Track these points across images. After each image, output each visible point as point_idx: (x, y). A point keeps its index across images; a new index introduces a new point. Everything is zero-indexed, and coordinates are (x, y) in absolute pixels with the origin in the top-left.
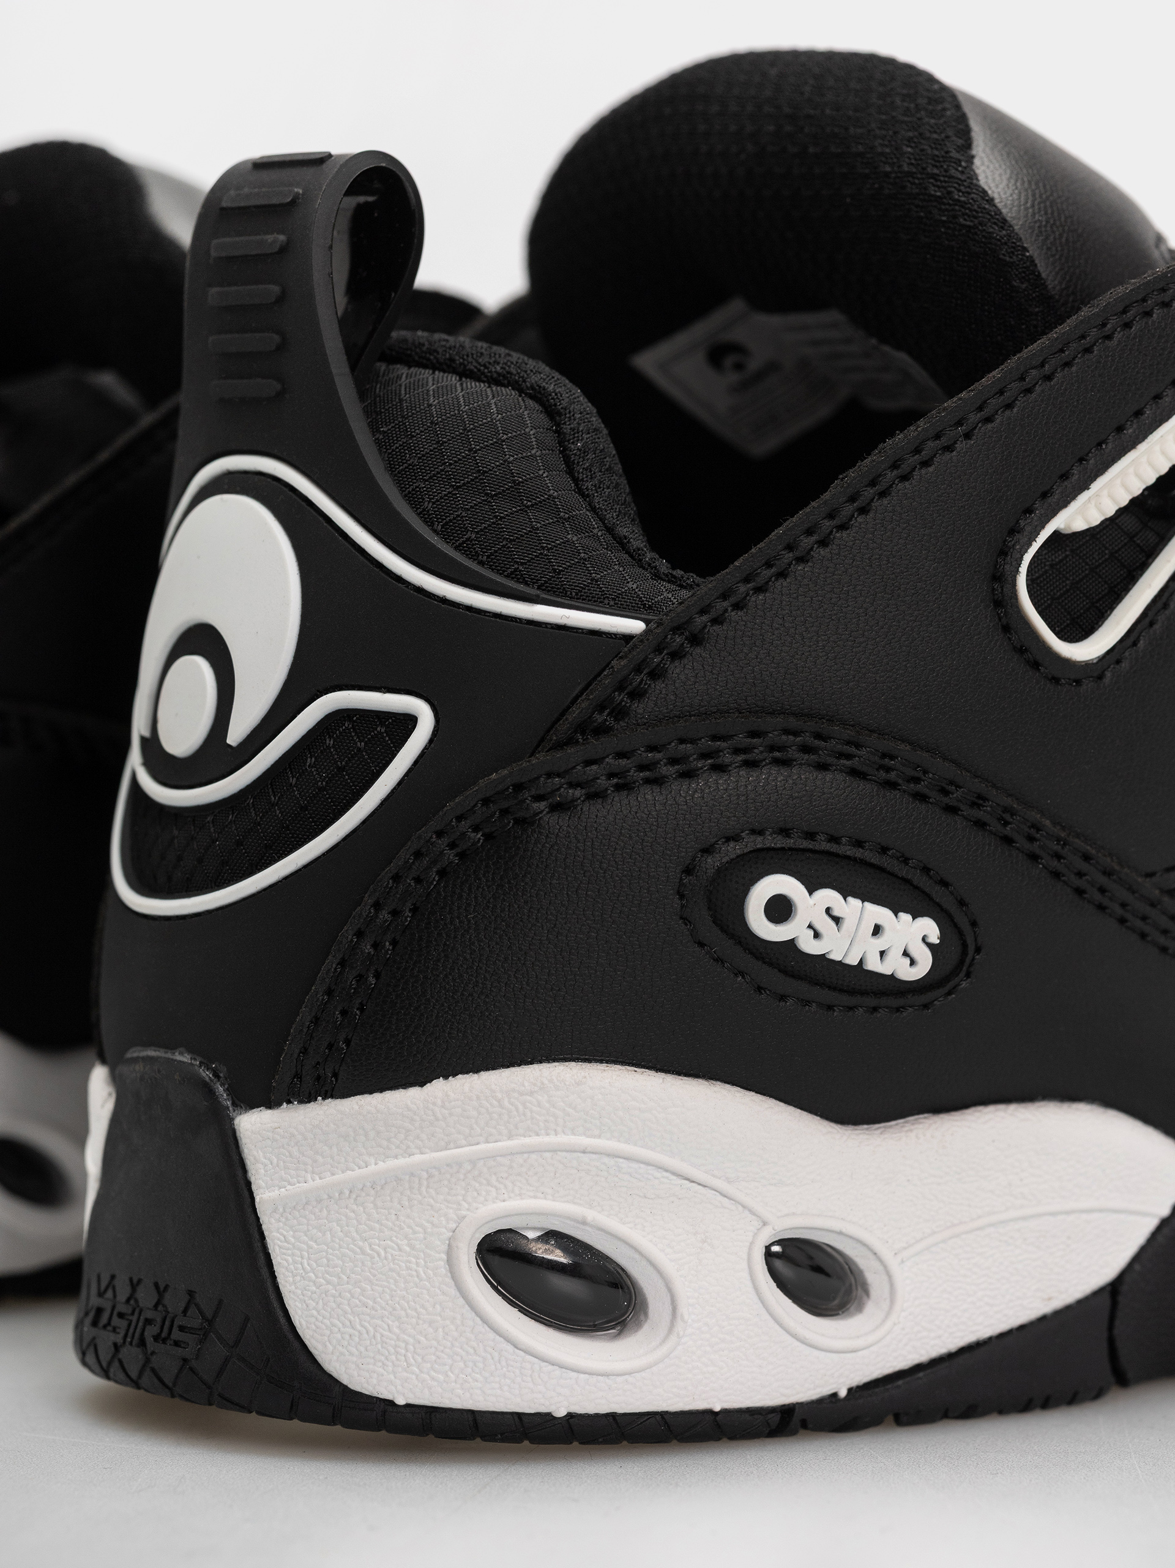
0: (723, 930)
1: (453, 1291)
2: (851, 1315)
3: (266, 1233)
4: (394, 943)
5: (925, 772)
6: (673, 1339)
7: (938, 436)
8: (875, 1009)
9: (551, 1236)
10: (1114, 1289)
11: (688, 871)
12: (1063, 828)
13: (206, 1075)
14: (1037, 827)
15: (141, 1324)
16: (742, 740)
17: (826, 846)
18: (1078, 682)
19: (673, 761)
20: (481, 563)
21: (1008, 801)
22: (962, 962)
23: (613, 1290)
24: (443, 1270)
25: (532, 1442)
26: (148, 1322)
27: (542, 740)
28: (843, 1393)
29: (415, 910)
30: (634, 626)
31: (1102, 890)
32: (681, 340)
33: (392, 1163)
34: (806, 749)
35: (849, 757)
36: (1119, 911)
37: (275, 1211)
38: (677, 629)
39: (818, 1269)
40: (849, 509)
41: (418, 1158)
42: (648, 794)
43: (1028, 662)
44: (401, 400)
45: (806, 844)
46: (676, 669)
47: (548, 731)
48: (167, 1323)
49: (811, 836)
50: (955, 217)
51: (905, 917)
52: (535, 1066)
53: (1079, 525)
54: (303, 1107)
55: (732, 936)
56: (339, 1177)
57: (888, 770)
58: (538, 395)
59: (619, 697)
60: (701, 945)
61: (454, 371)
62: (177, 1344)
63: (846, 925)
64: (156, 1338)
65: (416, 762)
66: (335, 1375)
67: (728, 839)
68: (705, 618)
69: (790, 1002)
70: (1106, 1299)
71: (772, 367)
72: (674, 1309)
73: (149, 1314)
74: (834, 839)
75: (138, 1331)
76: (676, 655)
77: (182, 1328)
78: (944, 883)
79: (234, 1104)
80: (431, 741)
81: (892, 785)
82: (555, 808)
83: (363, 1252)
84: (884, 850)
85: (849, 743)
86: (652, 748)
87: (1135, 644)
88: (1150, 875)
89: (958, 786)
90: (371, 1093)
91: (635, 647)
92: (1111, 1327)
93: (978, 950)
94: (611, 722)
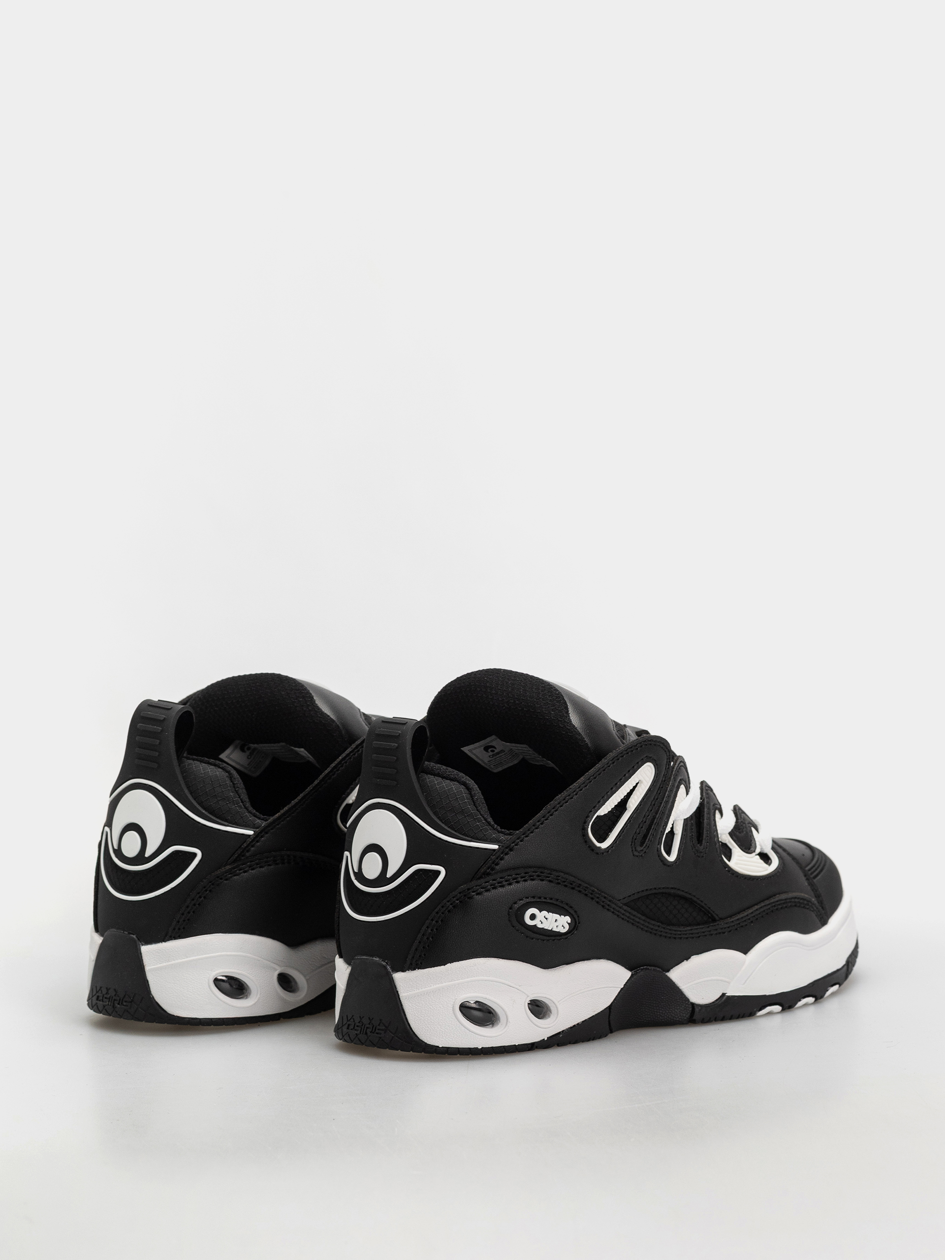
0: (519, 923)
1: (454, 1018)
2: (547, 1018)
3: (403, 1004)
4: (437, 929)
5: (567, 879)
6: (507, 1027)
7: (569, 795)
8: (554, 940)
9: (476, 1002)
10: (610, 1007)
11: (511, 908)
12: (599, 891)
13: (384, 964)
14: (593, 891)
15: (365, 1028)
16: (523, 875)
17: (544, 900)
18: (603, 853)
19: (506, 881)
20: (455, 831)
21: (586, 885)
22: (575, 926)
23: (489, 1014)
24: (452, 1012)
25: (460, 1055)
26: (367, 1028)
27: (473, 877)
28: (546, 1039)
29: (442, 921)
30: (496, 847)
31: (608, 905)
32: (477, 744)
33: (437, 986)
34: (538, 876)
35: (549, 877)
36: (612, 910)
37: (406, 999)
38: (506, 848)
39: (538, 1006)
40: (548, 815)
41: (444, 984)
42: (500, 890)
43: (591, 849)
44: (428, 786)
45: (539, 900)
46: (506, 857)
47: (475, 875)
48: (374, 1028)
49: (540, 898)
50: (567, 733)
51: (562, 916)
52: (473, 959)
53: (602, 814)
54: (412, 971)
55: (521, 924)
56: (424, 989)
57: (558, 880)
58: (464, 784)
59: (493, 865)
60: (513, 927)
61: (440, 776)
62: (377, 1033)
63: (549, 920)
64: (371, 1032)
65: (441, 883)
66: (423, 1040)
67: (520, 900)
68: (513, 844)
69: (534, 939)
70: (608, 1009)
71: (502, 751)
72: (507, 1020)
73: (368, 1026)
74: (545, 898)
75: (365, 1030)
76: (506, 854)
77: (378, 1029)
78: (571, 907)
79: (392, 971)
80: (445, 878)
81: (559, 883)
82: (478, 894)
83: (431, 1009)
84: (557, 900)
85: (549, 874)
86: (501, 878)
87: (616, 842)
88: (619, 900)
89: (575, 882)
90: (431, 967)
91: (496, 853)
92: (609, 1017)
93: (579, 923)
94: (491, 872)
